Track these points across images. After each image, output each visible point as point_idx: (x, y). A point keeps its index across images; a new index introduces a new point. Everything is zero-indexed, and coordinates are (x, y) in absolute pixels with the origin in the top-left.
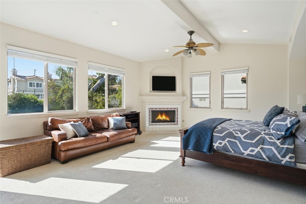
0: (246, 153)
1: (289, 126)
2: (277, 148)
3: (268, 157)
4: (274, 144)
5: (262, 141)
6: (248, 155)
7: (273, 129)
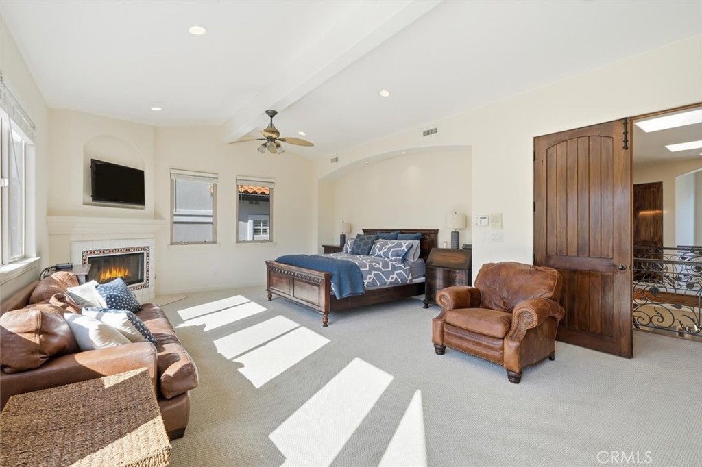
0: (390, 280)
1: (406, 250)
2: (404, 270)
3: (401, 280)
4: (401, 268)
5: (394, 268)
6: (391, 283)
7: (392, 256)
